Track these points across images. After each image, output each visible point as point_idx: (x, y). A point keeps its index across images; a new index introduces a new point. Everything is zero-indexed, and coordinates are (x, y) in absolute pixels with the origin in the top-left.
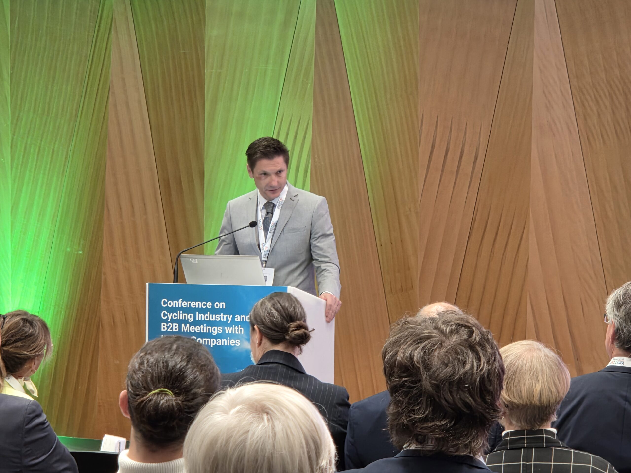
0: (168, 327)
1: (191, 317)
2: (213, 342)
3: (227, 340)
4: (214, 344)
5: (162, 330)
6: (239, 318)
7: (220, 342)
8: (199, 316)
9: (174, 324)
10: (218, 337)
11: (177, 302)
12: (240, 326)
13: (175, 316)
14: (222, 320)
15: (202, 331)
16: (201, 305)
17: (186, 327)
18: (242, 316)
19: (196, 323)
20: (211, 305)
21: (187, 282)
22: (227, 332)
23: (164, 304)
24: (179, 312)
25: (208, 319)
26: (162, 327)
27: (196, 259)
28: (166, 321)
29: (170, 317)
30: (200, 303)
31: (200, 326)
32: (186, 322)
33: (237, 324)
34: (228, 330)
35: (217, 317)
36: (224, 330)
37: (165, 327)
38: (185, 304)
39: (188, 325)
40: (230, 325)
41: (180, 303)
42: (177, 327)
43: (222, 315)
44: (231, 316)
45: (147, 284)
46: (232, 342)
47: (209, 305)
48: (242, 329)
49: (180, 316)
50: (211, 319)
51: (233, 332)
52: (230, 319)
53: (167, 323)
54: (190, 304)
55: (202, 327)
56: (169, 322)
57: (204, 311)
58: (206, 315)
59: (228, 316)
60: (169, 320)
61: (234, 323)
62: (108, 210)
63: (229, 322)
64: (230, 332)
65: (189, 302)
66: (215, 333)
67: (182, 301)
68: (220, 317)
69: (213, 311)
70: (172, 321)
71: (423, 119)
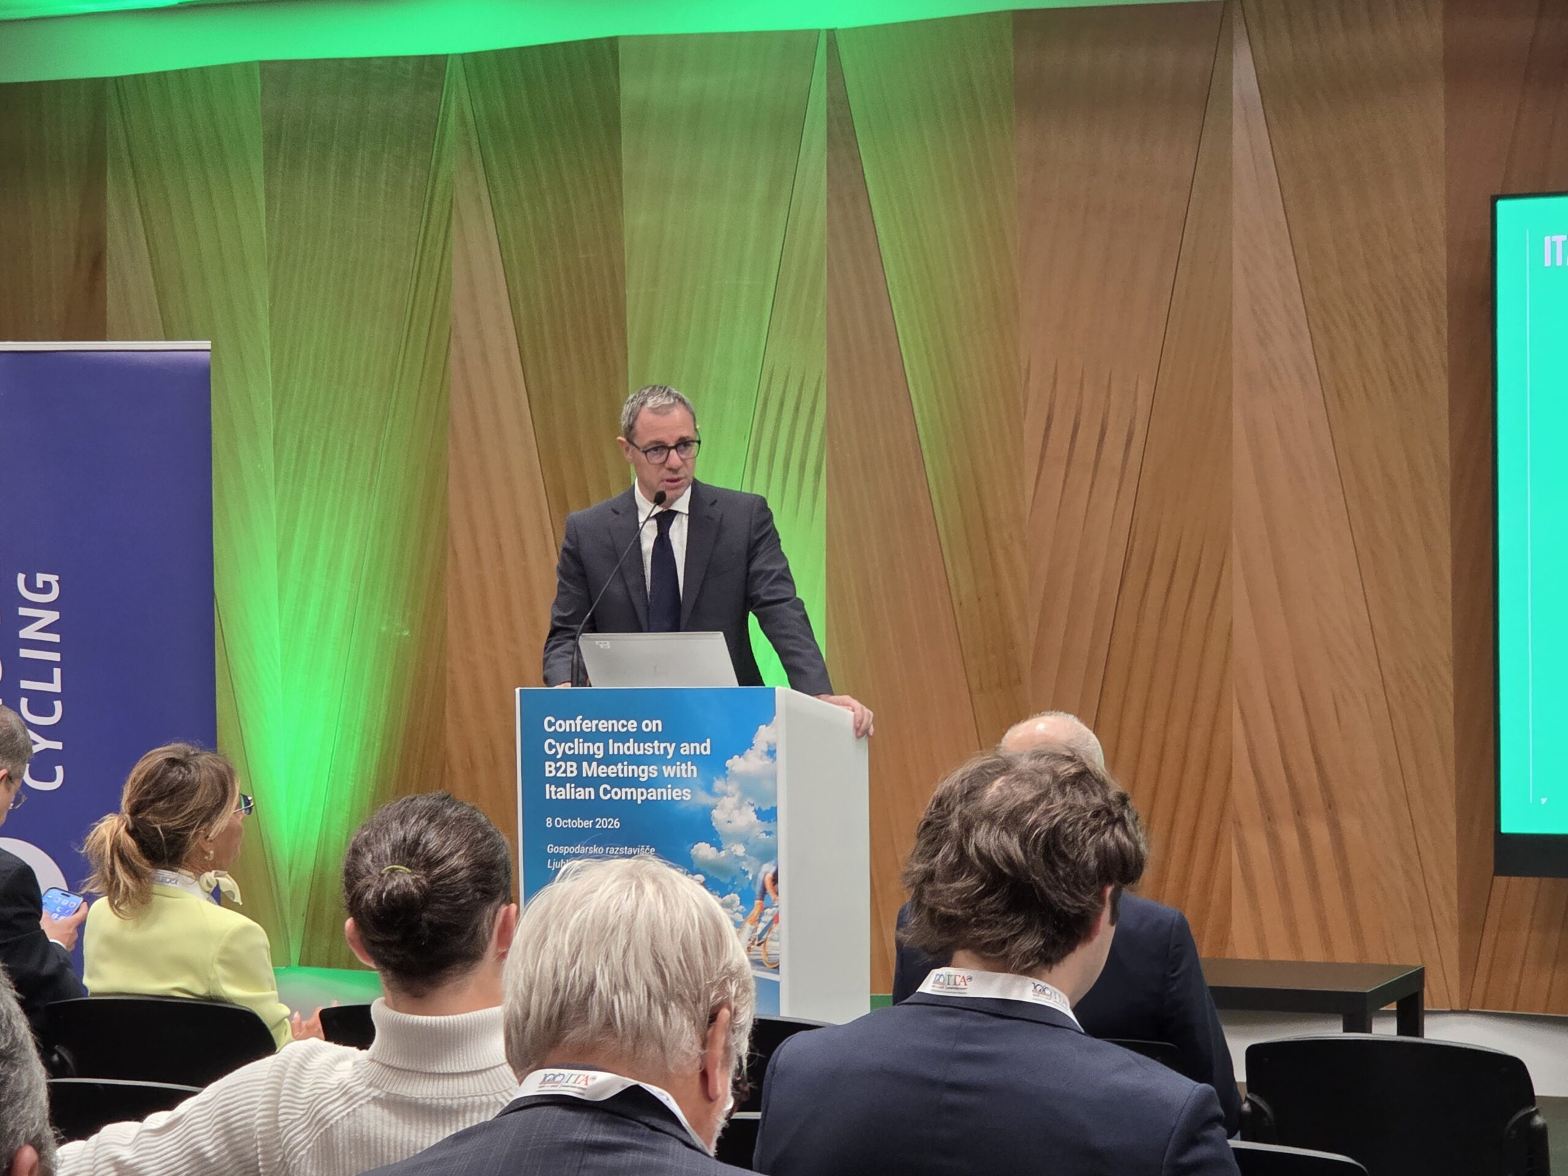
0: (557, 769)
1: (599, 748)
3: (667, 789)
5: (547, 775)
6: (687, 748)
7: (654, 794)
8: (614, 748)
9: (569, 764)
10: (650, 784)
11: (572, 722)
12: (689, 763)
13: (570, 749)
14: (657, 752)
15: (621, 775)
16: (618, 726)
17: (590, 766)
19: (608, 760)
20: (635, 725)
21: (593, 685)
22: (666, 775)
23: (550, 727)
24: (576, 740)
25: (631, 752)
26: (547, 769)
27: (608, 643)
28: (553, 758)
29: (560, 752)
30: (615, 722)
32: (590, 758)
33: (685, 759)
34: (668, 771)
35: (648, 748)
36: (660, 772)
37: (552, 769)
38: (588, 726)
39: (594, 764)
40: (672, 763)
41: (579, 724)
42: (574, 769)
43: (656, 743)
44: (674, 745)
45: (518, 690)
46: (675, 794)
47: (632, 725)
48: (694, 768)
49: (580, 747)
50: (637, 753)
51: (678, 775)
52: (671, 751)
53: (556, 761)
54: (597, 725)
55: (620, 766)
56: (560, 760)
57: (622, 737)
58: (627, 745)
59: (668, 745)
60: (559, 757)
61: (678, 757)
63: (669, 757)
64: (672, 775)
65: (595, 722)
66: (644, 778)
67: (583, 720)
68: (653, 748)
69: (641, 737)
70: (566, 758)
71: (1029, 370)
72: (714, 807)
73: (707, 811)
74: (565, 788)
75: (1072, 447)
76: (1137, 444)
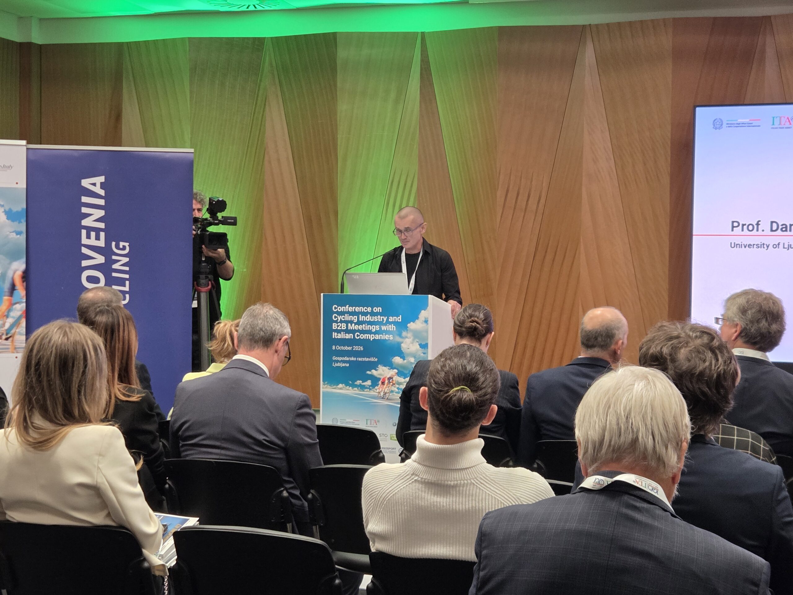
0: (338, 326)
1: (355, 318)
2: (373, 337)
3: (383, 335)
4: (373, 338)
5: (334, 328)
6: (392, 319)
7: (378, 337)
8: (362, 318)
9: (343, 324)
10: (376, 333)
11: (344, 307)
12: (392, 325)
13: (343, 318)
14: (379, 320)
15: (364, 329)
16: (363, 309)
17: (351, 325)
18: (394, 318)
19: (359, 323)
20: (371, 309)
21: (349, 292)
22: (383, 329)
23: (335, 309)
24: (346, 315)
25: (369, 320)
26: (334, 326)
27: (357, 276)
28: (336, 322)
29: (339, 319)
30: (362, 308)
31: (362, 325)
32: (351, 322)
33: (391, 323)
34: (384, 328)
35: (375, 319)
36: (380, 328)
37: (336, 326)
38: (351, 309)
39: (353, 324)
40: (385, 325)
41: (347, 308)
42: (345, 326)
43: (379, 317)
44: (386, 317)
45: (322, 294)
46: (386, 337)
47: (369, 309)
48: (394, 327)
49: (347, 318)
50: (371, 320)
51: (388, 329)
52: (385, 320)
53: (337, 323)
54: (355, 309)
55: (364, 325)
56: (339, 322)
57: (365, 314)
58: (367, 317)
59: (384, 317)
60: (339, 321)
61: (388, 322)
62: (266, 239)
63: (384, 322)
64: (385, 329)
65: (354, 308)
66: (374, 330)
67: (349, 307)
68: (378, 318)
69: (373, 314)
70: (341, 322)
71: (500, 170)
72: (402, 343)
73: (399, 344)
74: (341, 334)
75: (516, 202)
76: (542, 201)
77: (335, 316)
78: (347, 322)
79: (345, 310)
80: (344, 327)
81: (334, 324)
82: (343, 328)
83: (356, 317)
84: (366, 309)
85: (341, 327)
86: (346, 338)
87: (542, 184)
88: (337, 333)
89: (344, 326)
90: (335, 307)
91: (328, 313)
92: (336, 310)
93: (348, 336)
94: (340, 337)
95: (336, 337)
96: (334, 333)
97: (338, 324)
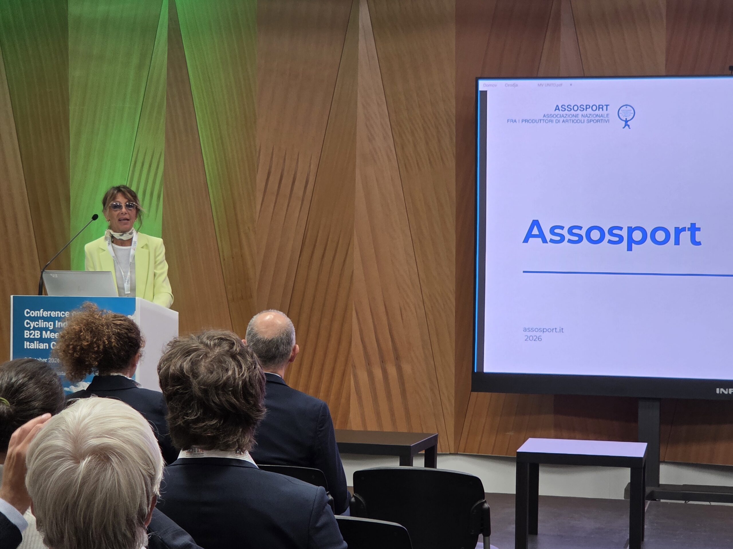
0: (30, 334)
1: (51, 325)
8: (58, 324)
9: (36, 332)
11: (38, 312)
17: (46, 333)
19: (55, 330)
21: (48, 294)
23: (27, 314)
24: (40, 321)
26: (25, 334)
27: (56, 274)
30: (59, 312)
32: (46, 329)
37: (28, 334)
38: (46, 314)
39: (49, 332)
41: (41, 313)
45: (12, 296)
49: (42, 324)
54: (50, 314)
56: (32, 330)
60: (31, 328)
65: (49, 312)
67: (43, 311)
70: (35, 329)
71: (260, 150)
74: (34, 343)
75: (279, 187)
76: (310, 186)
77: (27, 322)
78: (41, 329)
79: (39, 316)
80: (38, 336)
81: (26, 331)
82: (36, 337)
83: (52, 323)
84: (63, 314)
85: (34, 335)
86: (40, 348)
87: (310, 166)
88: (30, 343)
89: (37, 334)
90: (27, 311)
91: (19, 318)
92: (29, 315)
93: (43, 346)
94: (33, 348)
95: (28, 348)
96: (25, 342)
97: (31, 332)
